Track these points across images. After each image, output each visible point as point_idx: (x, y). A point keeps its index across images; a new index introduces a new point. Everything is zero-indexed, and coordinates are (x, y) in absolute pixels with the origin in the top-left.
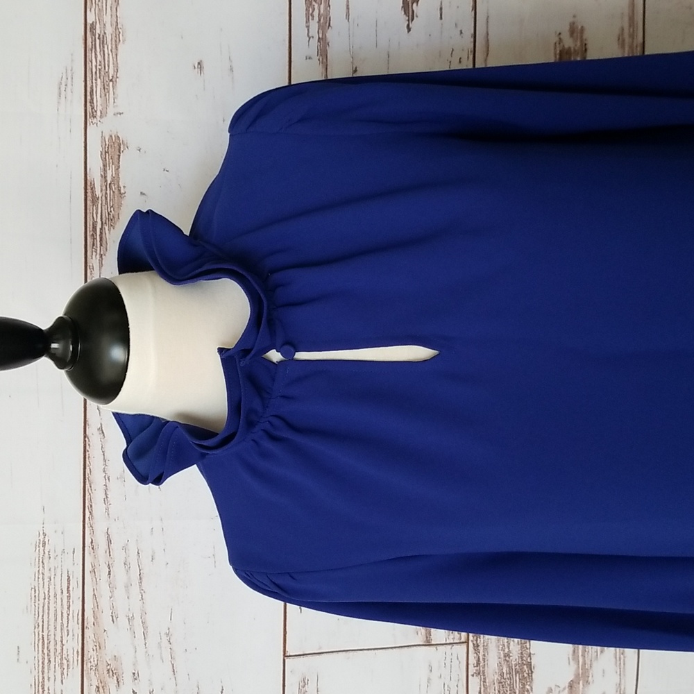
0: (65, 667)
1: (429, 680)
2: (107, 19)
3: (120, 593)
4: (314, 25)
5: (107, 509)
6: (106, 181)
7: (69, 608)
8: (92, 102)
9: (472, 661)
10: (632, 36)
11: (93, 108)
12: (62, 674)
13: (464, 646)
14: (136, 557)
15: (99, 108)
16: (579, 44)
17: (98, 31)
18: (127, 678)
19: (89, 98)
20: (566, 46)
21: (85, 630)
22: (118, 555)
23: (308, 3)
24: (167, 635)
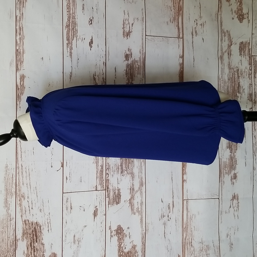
0: (12, 195)
1: (97, 198)
2: (21, 48)
3: (24, 178)
4: (69, 49)
5: (21, 159)
6: (21, 85)
7: (13, 182)
8: (18, 67)
9: (107, 194)
10: (143, 51)
11: (18, 68)
12: (11, 197)
13: (105, 191)
14: (28, 170)
15: (19, 68)
16: (130, 53)
17: (19, 51)
18: (26, 198)
19: (17, 66)
20: (127, 54)
21: (17, 187)
22: (24, 170)
23: (67, 44)
24: (35, 188)
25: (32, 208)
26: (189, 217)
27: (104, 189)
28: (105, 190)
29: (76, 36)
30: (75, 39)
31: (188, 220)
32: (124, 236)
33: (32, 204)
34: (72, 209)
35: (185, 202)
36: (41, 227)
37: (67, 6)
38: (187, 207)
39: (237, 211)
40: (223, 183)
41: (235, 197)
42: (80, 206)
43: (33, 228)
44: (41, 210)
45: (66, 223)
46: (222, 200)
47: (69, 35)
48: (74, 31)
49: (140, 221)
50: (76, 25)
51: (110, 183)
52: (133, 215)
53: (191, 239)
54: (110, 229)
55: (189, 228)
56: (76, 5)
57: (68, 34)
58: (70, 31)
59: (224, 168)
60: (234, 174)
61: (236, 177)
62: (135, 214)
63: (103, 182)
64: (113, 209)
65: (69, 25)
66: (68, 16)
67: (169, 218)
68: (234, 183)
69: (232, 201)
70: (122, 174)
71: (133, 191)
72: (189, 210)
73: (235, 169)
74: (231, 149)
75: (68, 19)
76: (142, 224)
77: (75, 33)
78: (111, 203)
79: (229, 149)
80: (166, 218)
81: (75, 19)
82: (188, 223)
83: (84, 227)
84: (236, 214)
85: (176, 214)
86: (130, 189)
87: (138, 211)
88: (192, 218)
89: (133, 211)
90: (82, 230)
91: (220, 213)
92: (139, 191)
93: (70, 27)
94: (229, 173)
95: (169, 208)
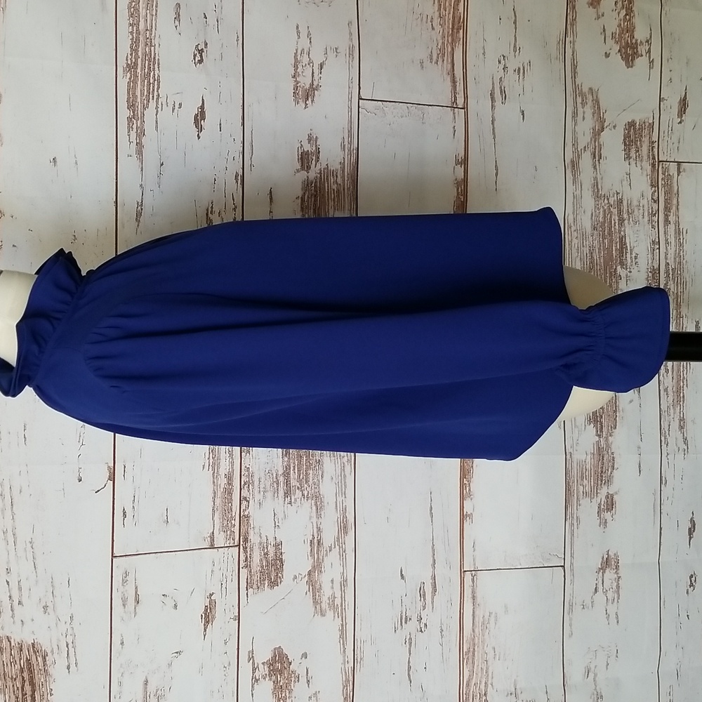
1: (212, 571)
4: (133, 134)
9: (242, 558)
10: (350, 143)
13: (237, 548)
14: (9, 491)
16: (314, 148)
20: (306, 150)
23: (129, 119)
24: (31, 543)
25: (20, 603)
26: (479, 620)
27: (234, 543)
28: (239, 545)
29: (155, 97)
30: (152, 104)
31: (476, 630)
32: (293, 679)
33: (20, 589)
34: (138, 602)
35: (468, 576)
36: (47, 658)
37: (129, 8)
38: (473, 592)
39: (616, 600)
40: (575, 524)
41: (608, 563)
42: (163, 595)
43: (22, 661)
44: (45, 607)
45: (122, 643)
46: (572, 570)
47: (134, 94)
48: (149, 82)
49: (338, 633)
50: (156, 66)
51: (252, 526)
52: (318, 617)
53: (486, 683)
54: (251, 661)
55: (478, 652)
56: (156, 7)
57: (131, 89)
58: (139, 83)
59: (577, 481)
60: (607, 497)
61: (613, 505)
62: (323, 615)
63: (233, 522)
64: (259, 602)
65: (136, 64)
66: (131, 37)
67: (422, 626)
68: (606, 522)
69: (601, 573)
70: (289, 498)
71: (318, 547)
72: (479, 600)
73: (609, 482)
74: (599, 426)
75: (131, 48)
76: (343, 644)
77: (154, 87)
78: (255, 583)
79: (592, 425)
80: (413, 625)
81: (153, 48)
82: (476, 638)
83: (176, 654)
84: (612, 609)
85: (442, 612)
86: (309, 542)
87: (332, 605)
88: (488, 623)
89: (318, 607)
90: (170, 665)
91: (567, 607)
92: (337, 547)
93: (139, 70)
94: (592, 494)
95: (423, 595)
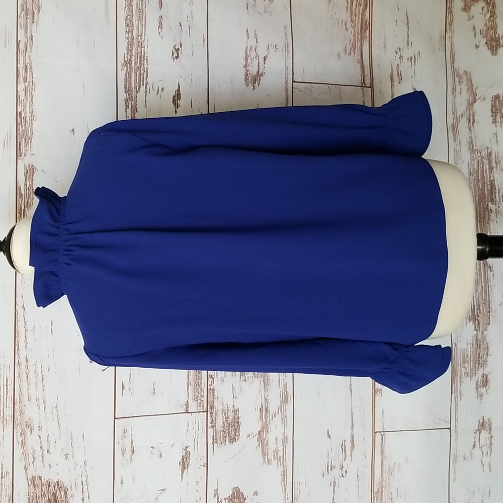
0: (5, 423)
1: (187, 430)
2: (27, 109)
3: (32, 387)
4: (129, 111)
5: (26, 346)
6: (26, 186)
7: (7, 394)
8: (20, 149)
9: (210, 420)
11: (20, 152)
12: (4, 427)
13: (205, 413)
14: (41, 369)
15: (24, 152)
17: (23, 115)
18: (36, 428)
19: (18, 147)
21: (15, 405)
22: (32, 368)
23: (126, 101)
24: (56, 407)
25: (48, 452)
26: (386, 468)
27: (203, 409)
28: (207, 411)
29: (145, 84)
30: (143, 89)
31: (384, 476)
33: (48, 441)
34: (133, 452)
35: (378, 436)
36: (68, 493)
37: (126, 20)
38: (382, 448)
39: (489, 454)
40: (459, 397)
41: (484, 425)
42: (152, 447)
43: (50, 494)
44: (66, 455)
45: (122, 483)
46: (456, 431)
47: (129, 82)
48: (140, 73)
49: (281, 478)
50: (145, 61)
51: (216, 397)
52: (266, 465)
54: (216, 497)
55: (385, 492)
56: (145, 19)
57: (127, 79)
58: (133, 74)
59: (461, 364)
60: (483, 376)
61: (487, 382)
62: (269, 463)
63: (202, 393)
64: (222, 454)
65: (131, 60)
66: (127, 41)
67: (344, 472)
68: (482, 395)
69: (478, 434)
70: (244, 376)
71: (266, 413)
72: (386, 453)
73: (484, 365)
74: (477, 322)
75: (127, 49)
76: (285, 485)
77: (143, 76)
78: (219, 439)
79: (472, 322)
80: (336, 472)
81: (143, 49)
82: (384, 482)
83: (161, 491)
84: (486, 461)
85: (358, 462)
86: (259, 409)
87: (277, 457)
88: (393, 470)
89: (266, 457)
90: (157, 499)
91: (452, 458)
92: (280, 413)
93: (133, 65)
94: (472, 373)
95: (344, 450)
